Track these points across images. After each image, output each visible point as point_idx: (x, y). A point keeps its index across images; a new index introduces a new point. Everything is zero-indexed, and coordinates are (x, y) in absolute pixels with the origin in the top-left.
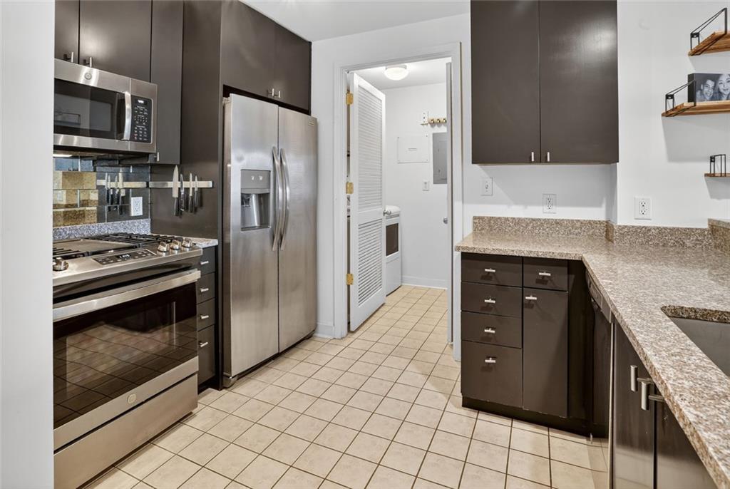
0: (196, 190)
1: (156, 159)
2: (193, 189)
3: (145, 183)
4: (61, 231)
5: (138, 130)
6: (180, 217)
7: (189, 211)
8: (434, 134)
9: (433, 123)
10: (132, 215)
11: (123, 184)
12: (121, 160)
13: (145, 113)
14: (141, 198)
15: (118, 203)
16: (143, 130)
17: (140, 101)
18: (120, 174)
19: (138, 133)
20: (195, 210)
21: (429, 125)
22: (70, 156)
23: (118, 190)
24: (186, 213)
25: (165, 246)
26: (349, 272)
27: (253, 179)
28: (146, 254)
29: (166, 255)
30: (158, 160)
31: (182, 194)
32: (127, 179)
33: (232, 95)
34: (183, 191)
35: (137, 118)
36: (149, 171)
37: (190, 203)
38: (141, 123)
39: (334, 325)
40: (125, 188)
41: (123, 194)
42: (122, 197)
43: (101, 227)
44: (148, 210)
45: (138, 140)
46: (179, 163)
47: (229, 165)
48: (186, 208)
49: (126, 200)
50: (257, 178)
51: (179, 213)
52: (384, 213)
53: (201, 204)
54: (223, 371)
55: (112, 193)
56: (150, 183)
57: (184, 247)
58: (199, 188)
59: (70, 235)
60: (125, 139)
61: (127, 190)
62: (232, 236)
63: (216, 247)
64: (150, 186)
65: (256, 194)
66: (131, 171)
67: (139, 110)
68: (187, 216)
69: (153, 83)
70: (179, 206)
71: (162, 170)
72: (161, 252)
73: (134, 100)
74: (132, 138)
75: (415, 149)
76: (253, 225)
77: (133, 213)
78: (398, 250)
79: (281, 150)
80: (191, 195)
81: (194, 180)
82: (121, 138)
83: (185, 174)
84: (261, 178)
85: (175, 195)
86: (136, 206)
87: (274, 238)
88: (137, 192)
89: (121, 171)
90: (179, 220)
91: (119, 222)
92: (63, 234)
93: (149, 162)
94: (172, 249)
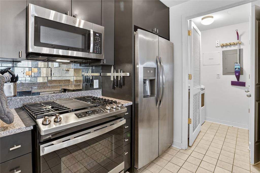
0: (122, 77)
1: (104, 62)
2: (120, 76)
3: (99, 74)
4: (67, 94)
5: (96, 48)
6: (115, 90)
7: (118, 87)
8: (223, 51)
9: (223, 46)
10: (94, 88)
11: (91, 74)
12: (90, 63)
13: (99, 40)
14: (98, 80)
15: (89, 83)
16: (98, 48)
17: (97, 34)
18: (90, 70)
19: (96, 50)
20: (121, 87)
21: (220, 47)
22: (70, 61)
23: (89, 77)
24: (117, 88)
25: (109, 107)
26: (189, 118)
27: (148, 72)
28: (100, 111)
29: (110, 112)
30: (105, 63)
31: (115, 79)
32: (92, 72)
33: (138, 30)
34: (115, 77)
35: (96, 43)
36: (101, 68)
37: (119, 83)
38: (97, 45)
39: (182, 143)
40: (92, 76)
41: (91, 78)
42: (91, 80)
43: (82, 93)
44: (101, 86)
45: (96, 53)
46: (114, 65)
47: (137, 66)
48: (117, 86)
49: (92, 81)
50: (150, 71)
51: (114, 88)
52: (201, 89)
53: (124, 84)
54: (134, 166)
55: (87, 78)
56: (101, 73)
57: (118, 106)
58: (123, 76)
59: (70, 96)
60: (90, 52)
61: (93, 76)
62: (139, 100)
63: (132, 106)
64: (101, 75)
65: (149, 80)
66: (94, 68)
67: (96, 39)
68: (117, 89)
69: (102, 26)
70: (114, 85)
71: (106, 68)
72: (107, 109)
73: (95, 33)
74: (93, 52)
75: (212, 59)
76: (148, 95)
77: (95, 87)
78: (204, 106)
79: (160, 57)
80: (119, 79)
81: (120, 72)
82: (89, 52)
83: (116, 69)
84: (152, 72)
85: (112, 79)
86: (96, 84)
87: (157, 102)
88: (96, 78)
89: (90, 68)
90: (113, 91)
91: (89, 91)
92: (67, 96)
93: (101, 64)
94: (112, 108)
